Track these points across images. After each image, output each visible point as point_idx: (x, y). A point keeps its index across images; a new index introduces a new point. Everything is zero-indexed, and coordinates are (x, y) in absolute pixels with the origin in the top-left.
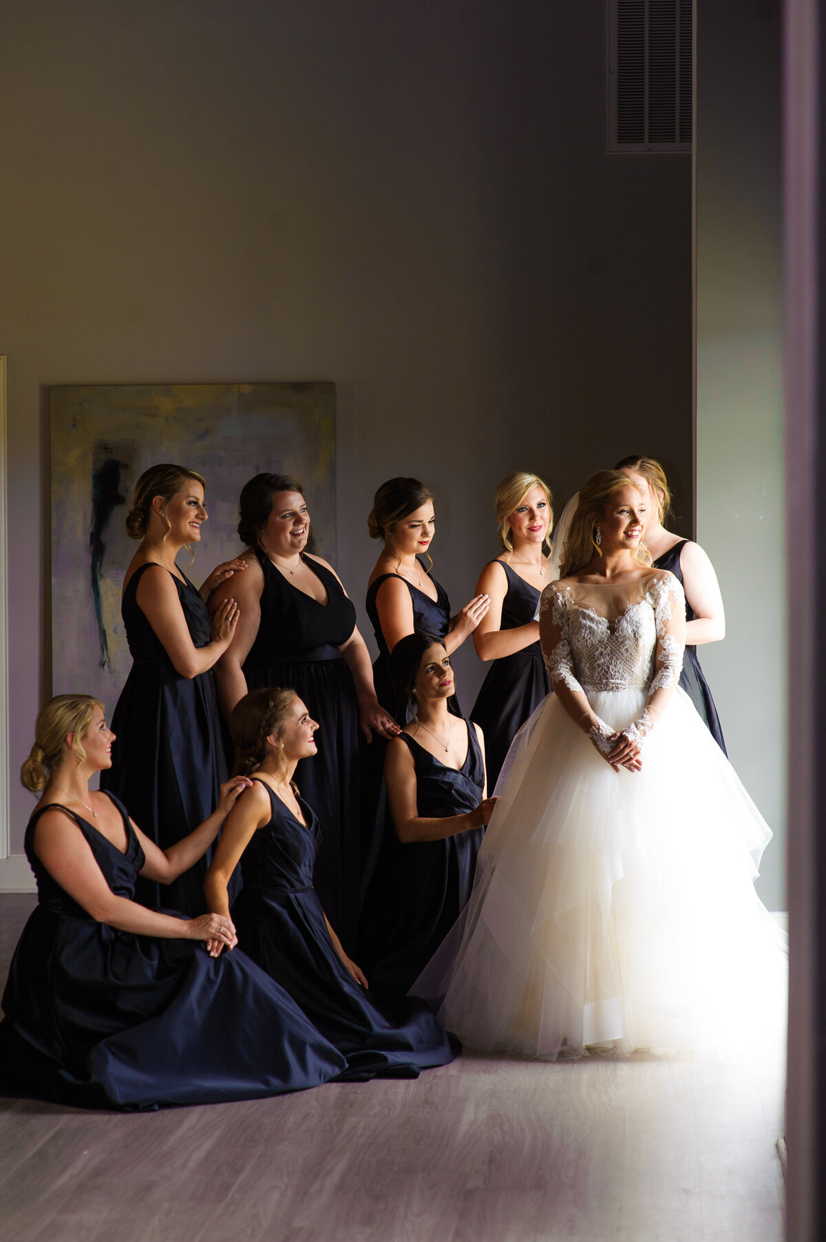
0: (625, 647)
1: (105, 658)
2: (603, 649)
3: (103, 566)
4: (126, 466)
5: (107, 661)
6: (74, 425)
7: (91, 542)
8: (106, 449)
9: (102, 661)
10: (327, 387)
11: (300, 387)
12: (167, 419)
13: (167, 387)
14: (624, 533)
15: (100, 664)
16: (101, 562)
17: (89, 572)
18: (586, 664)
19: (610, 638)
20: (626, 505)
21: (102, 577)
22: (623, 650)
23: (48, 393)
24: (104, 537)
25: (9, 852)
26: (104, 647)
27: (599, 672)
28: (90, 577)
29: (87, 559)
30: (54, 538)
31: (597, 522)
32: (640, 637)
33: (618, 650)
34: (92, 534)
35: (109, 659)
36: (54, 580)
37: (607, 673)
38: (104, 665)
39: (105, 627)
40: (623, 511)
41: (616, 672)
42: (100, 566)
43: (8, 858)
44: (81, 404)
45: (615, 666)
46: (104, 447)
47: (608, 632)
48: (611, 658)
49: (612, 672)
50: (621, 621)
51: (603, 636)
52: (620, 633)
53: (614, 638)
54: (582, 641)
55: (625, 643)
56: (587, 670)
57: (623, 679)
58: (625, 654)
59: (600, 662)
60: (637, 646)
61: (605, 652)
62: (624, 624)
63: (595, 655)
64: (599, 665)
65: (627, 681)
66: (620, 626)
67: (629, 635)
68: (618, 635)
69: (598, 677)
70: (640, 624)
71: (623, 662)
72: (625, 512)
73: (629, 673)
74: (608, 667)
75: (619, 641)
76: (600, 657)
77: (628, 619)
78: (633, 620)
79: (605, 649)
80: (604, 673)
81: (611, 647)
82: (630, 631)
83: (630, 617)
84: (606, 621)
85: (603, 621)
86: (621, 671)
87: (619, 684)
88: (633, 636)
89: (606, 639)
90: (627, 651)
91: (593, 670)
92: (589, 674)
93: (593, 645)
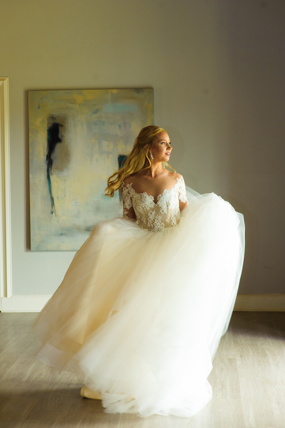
0: (162, 210)
1: (53, 210)
2: (152, 211)
3: (52, 170)
4: (62, 126)
5: (54, 211)
6: (39, 108)
7: (47, 159)
8: (53, 118)
9: (52, 211)
10: (150, 89)
11: (138, 90)
12: (80, 105)
13: (80, 90)
14: (164, 153)
15: (51, 213)
16: (51, 168)
17: (46, 172)
18: (144, 218)
19: (155, 206)
20: (164, 140)
21: (52, 174)
22: (161, 211)
23: (27, 93)
24: (52, 157)
25: (12, 294)
27: (150, 223)
28: (46, 174)
29: (45, 167)
30: (30, 157)
31: (149, 149)
32: (169, 205)
33: (159, 211)
34: (47, 156)
35: (55, 211)
36: (30, 176)
37: (154, 222)
38: (53, 213)
39: (53, 196)
40: (163, 143)
41: (158, 222)
42: (51, 170)
43: (11, 297)
44: (41, 98)
45: (157, 219)
46: (53, 117)
47: (154, 203)
48: (156, 215)
49: (156, 222)
50: (161, 197)
51: (151, 205)
52: (160, 203)
53: (157, 206)
54: (141, 209)
55: (162, 208)
56: (144, 221)
57: (161, 225)
58: (162, 213)
59: (150, 218)
60: (168, 209)
61: (153, 213)
62: (162, 199)
63: (148, 215)
64: (150, 219)
65: (163, 226)
66: (160, 199)
67: (164, 204)
68: (158, 204)
69: (150, 225)
70: (170, 199)
71: (161, 217)
72: (164, 143)
73: (164, 223)
74: (154, 220)
75: (159, 207)
76: (150, 215)
77: (164, 196)
78: (166, 197)
79: (153, 211)
80: (152, 223)
81: (155, 210)
82: (165, 202)
83: (165, 195)
84: (153, 197)
85: (151, 198)
86: (160, 222)
87: (160, 228)
88: (166, 204)
89: (153, 207)
90: (163, 211)
91: (147, 221)
92: (145, 223)
93: (147, 210)
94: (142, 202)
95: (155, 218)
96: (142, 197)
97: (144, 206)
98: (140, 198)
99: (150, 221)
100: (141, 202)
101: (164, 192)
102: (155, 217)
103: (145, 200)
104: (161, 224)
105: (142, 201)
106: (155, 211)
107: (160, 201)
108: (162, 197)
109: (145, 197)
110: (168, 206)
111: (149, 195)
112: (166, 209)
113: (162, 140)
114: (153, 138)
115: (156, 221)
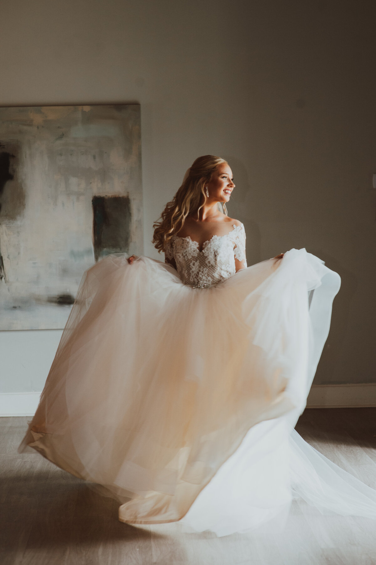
0: (208, 260)
3: (0, 218)
4: (13, 156)
5: (4, 275)
8: (1, 146)
11: (120, 106)
12: (38, 127)
13: (38, 106)
14: (224, 190)
18: (185, 271)
19: (199, 254)
22: (207, 262)
24: (1, 200)
26: (2, 267)
27: (193, 276)
31: (206, 184)
33: (204, 262)
38: (2, 278)
39: (2, 255)
41: (203, 276)
45: (202, 272)
47: (198, 251)
48: (200, 267)
49: (200, 276)
50: (207, 244)
51: (195, 253)
52: (206, 251)
53: (202, 254)
54: (182, 257)
55: (208, 257)
56: (186, 275)
57: (207, 280)
58: (208, 265)
59: (193, 269)
60: (216, 260)
61: (196, 263)
62: (209, 246)
63: (190, 265)
64: (193, 272)
65: (210, 282)
66: (206, 247)
67: (211, 253)
68: (204, 252)
69: (193, 279)
70: (219, 247)
71: (207, 270)
72: (225, 178)
73: (211, 277)
74: (198, 273)
75: (204, 256)
76: (193, 266)
77: (212, 243)
78: (215, 244)
79: (196, 261)
80: (195, 277)
81: (200, 260)
82: (212, 250)
83: (214, 242)
84: (197, 243)
85: (195, 244)
86: (206, 275)
87: (206, 284)
88: (213, 253)
89: (196, 255)
90: (209, 262)
91: (189, 274)
92: (187, 277)
93: (188, 259)
94: (183, 249)
95: (200, 271)
96: (184, 242)
97: (185, 254)
98: (181, 244)
99: (193, 274)
100: (181, 248)
101: (213, 238)
102: (199, 269)
103: (187, 245)
104: (207, 278)
105: (183, 247)
106: (198, 261)
107: (206, 248)
108: (209, 244)
109: (188, 243)
110: (215, 256)
111: (193, 240)
112: (214, 260)
113: (224, 174)
114: (212, 170)
115: (201, 274)
